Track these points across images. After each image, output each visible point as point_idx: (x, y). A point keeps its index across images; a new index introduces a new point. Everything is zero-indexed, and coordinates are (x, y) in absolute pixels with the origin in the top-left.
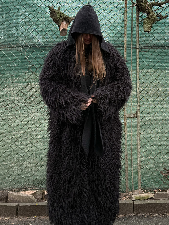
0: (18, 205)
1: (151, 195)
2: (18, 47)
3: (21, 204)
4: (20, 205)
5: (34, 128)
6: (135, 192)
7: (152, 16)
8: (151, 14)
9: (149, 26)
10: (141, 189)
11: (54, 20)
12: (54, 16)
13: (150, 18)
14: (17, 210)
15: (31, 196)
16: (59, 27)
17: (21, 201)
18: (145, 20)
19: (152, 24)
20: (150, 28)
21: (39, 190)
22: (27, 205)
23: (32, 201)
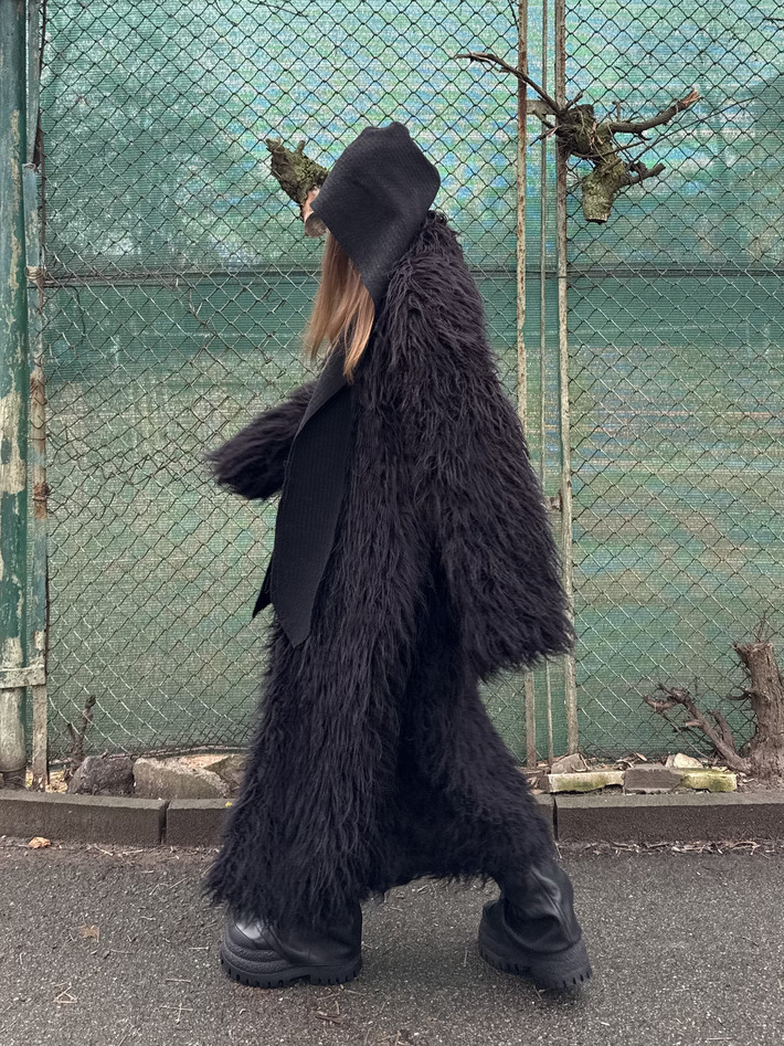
0: (167, 805)
1: (614, 776)
2: (165, 276)
3: (176, 805)
4: (174, 808)
5: (217, 544)
6: (559, 764)
7: (611, 168)
8: (609, 162)
9: (603, 200)
10: (577, 755)
11: (285, 185)
12: (285, 172)
13: (606, 174)
14: (163, 823)
15: (208, 773)
16: (301, 207)
17: (178, 790)
18: (589, 183)
19: (612, 195)
20: (607, 208)
21: (235, 752)
22: (197, 807)
23: (211, 793)
